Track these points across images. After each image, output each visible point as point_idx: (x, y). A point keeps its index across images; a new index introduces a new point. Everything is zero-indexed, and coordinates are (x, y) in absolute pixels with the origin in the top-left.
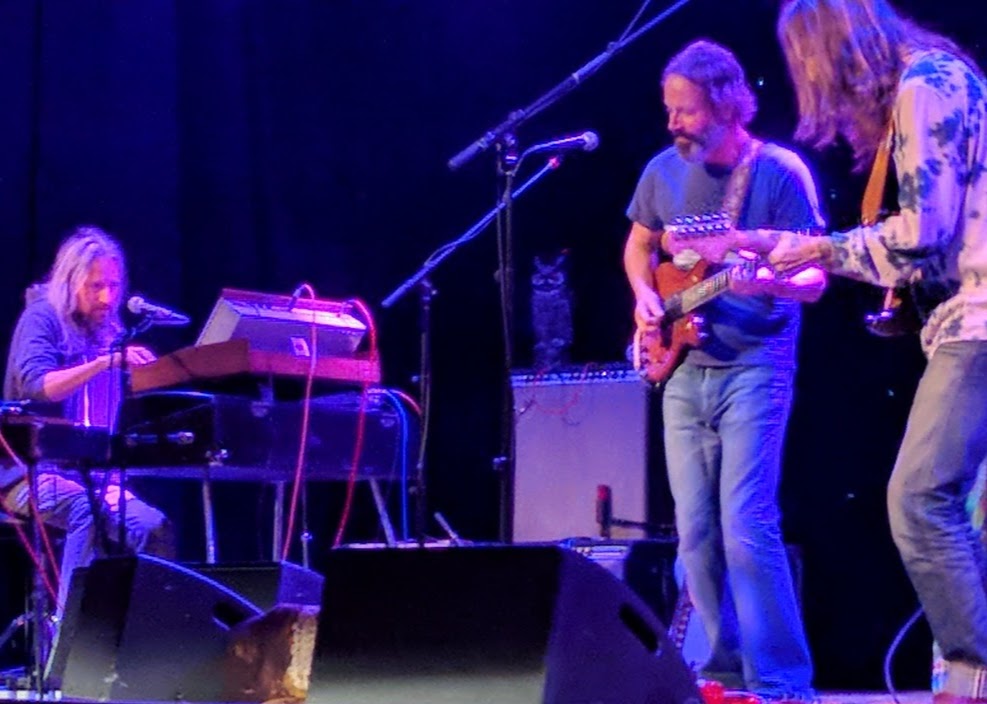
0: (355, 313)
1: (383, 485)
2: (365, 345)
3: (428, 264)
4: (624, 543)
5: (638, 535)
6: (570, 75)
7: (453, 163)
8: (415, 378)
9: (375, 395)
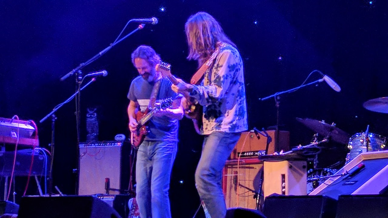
0: (31, 124)
1: (39, 177)
2: (34, 134)
3: (54, 110)
4: (113, 196)
5: (117, 193)
6: (99, 53)
7: (62, 79)
8: (50, 145)
9: (37, 150)
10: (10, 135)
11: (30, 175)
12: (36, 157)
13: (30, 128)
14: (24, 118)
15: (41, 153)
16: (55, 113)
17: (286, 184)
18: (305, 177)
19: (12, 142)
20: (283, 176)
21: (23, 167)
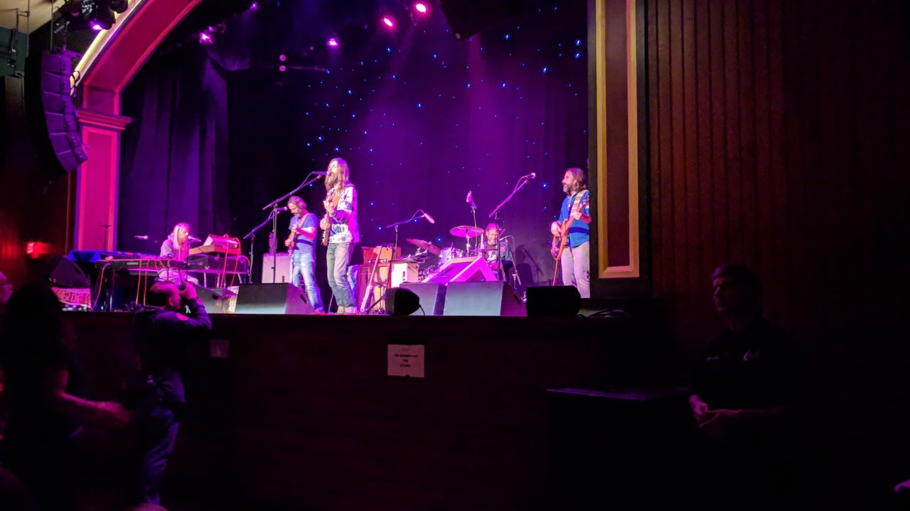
1: (241, 275)
2: (238, 247)
3: (253, 231)
7: (264, 209)
9: (239, 257)
10: (222, 247)
11: (234, 273)
12: (239, 262)
13: (235, 242)
14: (232, 236)
15: (242, 259)
16: (255, 233)
17: (406, 277)
18: (417, 273)
19: (224, 252)
20: (404, 273)
21: (230, 267)
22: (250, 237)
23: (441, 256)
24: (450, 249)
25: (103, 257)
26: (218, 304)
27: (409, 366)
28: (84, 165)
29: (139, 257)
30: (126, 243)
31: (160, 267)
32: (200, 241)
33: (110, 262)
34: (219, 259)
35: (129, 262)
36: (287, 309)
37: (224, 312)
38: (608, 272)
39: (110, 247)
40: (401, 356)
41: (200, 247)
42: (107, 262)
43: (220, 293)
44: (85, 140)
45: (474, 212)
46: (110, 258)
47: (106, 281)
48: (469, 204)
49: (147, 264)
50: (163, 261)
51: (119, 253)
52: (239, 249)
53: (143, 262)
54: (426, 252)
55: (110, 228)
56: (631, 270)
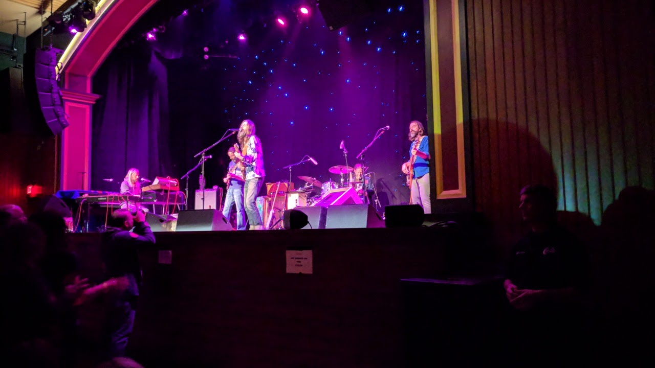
0: (176, 181)
2: (177, 185)
6: (213, 145)
7: (195, 157)
8: (186, 189)
9: (178, 193)
10: (165, 185)
11: (175, 204)
12: (178, 196)
13: (175, 182)
14: (173, 177)
15: (180, 194)
16: (189, 175)
17: (298, 203)
18: (306, 201)
19: (167, 189)
20: (296, 200)
21: (172, 200)
22: (185, 178)
23: (323, 188)
24: (329, 183)
25: (81, 195)
26: (163, 226)
27: (302, 265)
28: (66, 129)
29: (106, 194)
30: (97, 184)
31: (121, 201)
32: (150, 181)
33: (85, 198)
34: (164, 195)
35: (100, 197)
36: (213, 228)
37: (168, 230)
38: (444, 195)
39: (86, 188)
40: (296, 258)
41: (150, 186)
42: (84, 198)
43: (165, 218)
44: (67, 111)
45: (346, 155)
46: (86, 195)
47: (83, 211)
48: (342, 150)
49: (113, 199)
50: (123, 196)
51: (93, 191)
52: (178, 187)
53: (109, 197)
54: (312, 185)
55: (85, 174)
56: (460, 192)
